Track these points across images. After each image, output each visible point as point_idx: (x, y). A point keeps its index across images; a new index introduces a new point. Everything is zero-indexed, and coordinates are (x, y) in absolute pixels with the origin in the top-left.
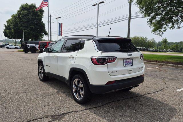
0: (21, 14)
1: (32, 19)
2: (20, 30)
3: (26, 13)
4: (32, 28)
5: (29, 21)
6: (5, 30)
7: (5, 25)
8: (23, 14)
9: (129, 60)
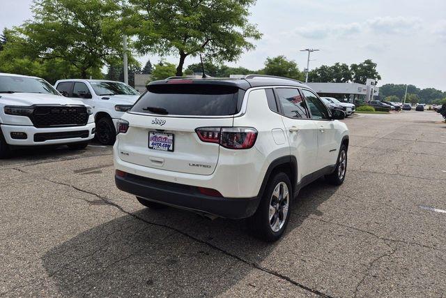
9: (164, 136)
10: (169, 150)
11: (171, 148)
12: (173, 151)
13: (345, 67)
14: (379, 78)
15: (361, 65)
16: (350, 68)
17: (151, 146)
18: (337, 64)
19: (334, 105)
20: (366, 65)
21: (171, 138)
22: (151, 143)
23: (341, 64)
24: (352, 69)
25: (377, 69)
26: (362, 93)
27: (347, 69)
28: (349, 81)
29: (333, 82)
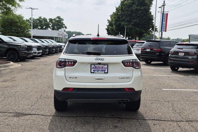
0: (124, 5)
1: (137, 10)
2: (121, 26)
3: (130, 3)
4: (135, 22)
5: (132, 13)
6: (108, 26)
7: (108, 20)
8: (127, 5)
9: (101, 66)
10: (105, 73)
11: (106, 71)
12: (107, 73)
13: (45, 20)
14: (66, 28)
15: (55, 19)
16: (48, 21)
17: (92, 71)
18: (40, 17)
19: (53, 44)
20: (57, 19)
21: (106, 66)
22: (92, 70)
23: (42, 18)
24: (49, 21)
25: (64, 22)
26: (61, 36)
27: (47, 21)
28: (49, 29)
29: (39, 29)
